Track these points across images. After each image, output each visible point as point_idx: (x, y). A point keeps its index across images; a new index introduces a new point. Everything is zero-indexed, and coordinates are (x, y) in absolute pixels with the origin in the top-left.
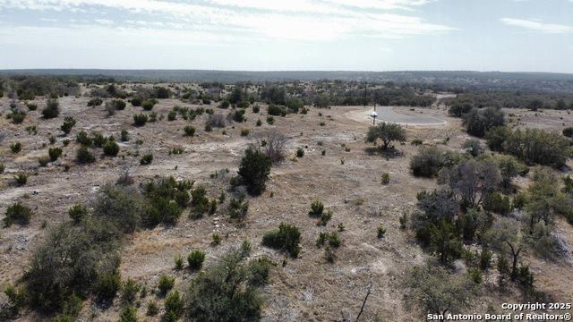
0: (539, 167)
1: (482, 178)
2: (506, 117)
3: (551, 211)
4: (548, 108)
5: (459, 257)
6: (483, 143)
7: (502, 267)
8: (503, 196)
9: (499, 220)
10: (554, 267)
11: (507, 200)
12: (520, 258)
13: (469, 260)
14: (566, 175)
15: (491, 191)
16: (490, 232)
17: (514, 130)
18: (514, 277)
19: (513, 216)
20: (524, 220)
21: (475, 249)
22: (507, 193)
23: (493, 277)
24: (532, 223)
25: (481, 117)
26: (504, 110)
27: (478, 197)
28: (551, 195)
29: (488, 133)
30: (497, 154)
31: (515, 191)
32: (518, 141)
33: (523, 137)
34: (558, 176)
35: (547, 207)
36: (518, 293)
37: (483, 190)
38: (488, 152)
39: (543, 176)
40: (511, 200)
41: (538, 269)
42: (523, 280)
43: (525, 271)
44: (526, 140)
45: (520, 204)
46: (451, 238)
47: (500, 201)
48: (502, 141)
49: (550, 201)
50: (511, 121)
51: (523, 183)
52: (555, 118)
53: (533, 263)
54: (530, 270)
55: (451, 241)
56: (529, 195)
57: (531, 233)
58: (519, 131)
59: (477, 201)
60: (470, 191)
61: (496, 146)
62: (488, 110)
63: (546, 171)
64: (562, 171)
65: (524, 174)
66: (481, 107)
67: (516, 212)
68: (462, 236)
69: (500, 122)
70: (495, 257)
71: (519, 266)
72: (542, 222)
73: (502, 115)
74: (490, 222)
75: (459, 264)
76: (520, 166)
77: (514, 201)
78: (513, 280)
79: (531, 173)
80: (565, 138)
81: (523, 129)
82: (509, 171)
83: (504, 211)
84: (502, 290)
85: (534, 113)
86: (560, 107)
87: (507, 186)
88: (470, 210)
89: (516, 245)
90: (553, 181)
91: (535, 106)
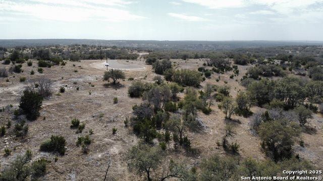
0: (188, 87)
1: (163, 95)
2: (172, 64)
3: (195, 108)
4: (191, 58)
5: (154, 137)
6: (162, 77)
7: (175, 139)
8: (173, 103)
9: (172, 115)
10: (199, 135)
11: (175, 104)
12: (183, 133)
13: (159, 137)
14: (200, 90)
15: (168, 101)
16: (168, 122)
17: (176, 70)
18: (181, 143)
19: (178, 113)
20: (183, 114)
21: (162, 132)
22: (175, 101)
23: (172, 145)
24: (187, 114)
25: (161, 64)
26: (171, 60)
27: (162, 105)
28: (194, 101)
29: (164, 72)
30: (169, 83)
31: (178, 100)
32: (178, 75)
33: (180, 73)
34: (197, 91)
35: (193, 106)
36: (184, 151)
37: (164, 101)
38: (165, 82)
39: (190, 92)
40: (177, 104)
41: (192, 137)
42: (185, 143)
43: (186, 139)
44: (182, 74)
45: (181, 106)
46: (150, 128)
47: (172, 105)
48: (171, 76)
49: (193, 103)
50: (175, 65)
51: (182, 96)
52: (194, 63)
53: (189, 135)
54: (188, 138)
55: (151, 130)
56: (184, 101)
57: (187, 120)
58: (178, 70)
59: (161, 107)
60: (158, 102)
61: (168, 78)
62: (164, 61)
63: (191, 89)
64: (199, 88)
65: (182, 91)
66: (161, 59)
67: (179, 110)
68: (156, 126)
69: (170, 66)
70: (171, 134)
71: (183, 137)
72: (191, 114)
73: (170, 63)
74: (168, 117)
75: (155, 141)
76: (179, 87)
77: (178, 105)
78: (181, 145)
79: (185, 91)
80: (199, 72)
81: (180, 69)
82: (175, 90)
83: (174, 110)
84: (176, 150)
85: (185, 61)
86: (196, 57)
87: (175, 98)
88: (158, 112)
89: (181, 127)
90: (195, 93)
91: (185, 57)
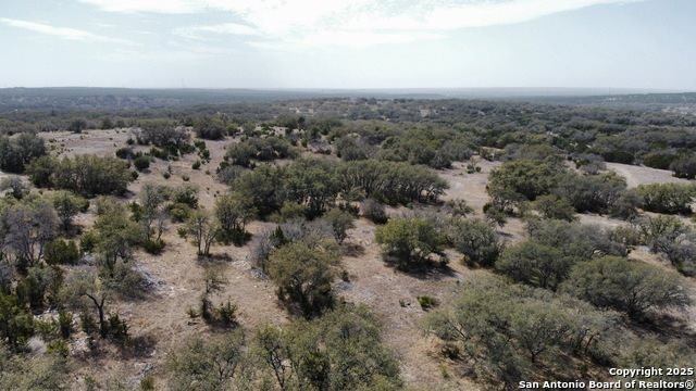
0: (101, 198)
1: (37, 225)
2: (47, 144)
3: (126, 244)
4: (93, 128)
5: (29, 333)
6: (24, 180)
7: (88, 326)
8: (67, 242)
9: (70, 272)
10: (145, 304)
11: (73, 244)
12: (105, 308)
13: (45, 332)
14: (131, 202)
15: (51, 239)
16: (63, 291)
17: (61, 158)
18: (104, 332)
19: (85, 263)
20: (99, 263)
21: (49, 317)
22: (70, 236)
23: (81, 343)
24: (110, 265)
25: (16, 147)
26: (41, 135)
27: (37, 249)
28: (123, 227)
29: (28, 167)
30: (46, 192)
31: (79, 232)
32: (68, 171)
33: (74, 166)
34: (125, 203)
35: (121, 241)
36: (114, 349)
37: (42, 240)
38: (34, 191)
39: (107, 208)
40: (78, 243)
41: (129, 313)
42: (115, 331)
43: (115, 320)
44: (78, 168)
45: (89, 245)
46: (16, 313)
47: (66, 248)
48: (47, 175)
49: (123, 234)
50: (53, 148)
51: (86, 220)
52: (104, 140)
53: (121, 309)
54: (121, 318)
55: (18, 318)
56: (97, 233)
57: (112, 276)
58: (66, 159)
59: (36, 256)
60: (23, 245)
61: (42, 181)
62: (22, 137)
63: (108, 201)
64: (126, 197)
65: (85, 209)
66: (11, 134)
67: (87, 257)
68: (28, 305)
69: (40, 151)
70: (76, 318)
71: (107, 317)
72: (119, 260)
73: (42, 142)
74: (59, 278)
75: (35, 342)
76: (78, 200)
77: (82, 244)
78: (104, 337)
79: (93, 207)
80: (120, 160)
81: (71, 156)
82: (68, 209)
83: (72, 259)
84: (95, 353)
85: (78, 136)
86: (107, 126)
87: (69, 229)
88: (30, 270)
89: (98, 295)
90: (120, 210)
91: (77, 127)
